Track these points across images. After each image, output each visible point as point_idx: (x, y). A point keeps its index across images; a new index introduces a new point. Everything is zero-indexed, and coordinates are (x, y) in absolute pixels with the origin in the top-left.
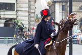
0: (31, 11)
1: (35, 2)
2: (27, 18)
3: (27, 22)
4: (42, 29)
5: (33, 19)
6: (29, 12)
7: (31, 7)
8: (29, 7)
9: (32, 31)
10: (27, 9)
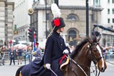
0: (9, 20)
1: (13, 10)
2: (4, 29)
3: (4, 34)
4: (53, 42)
5: (11, 30)
6: (5, 21)
7: (8, 15)
8: (6, 16)
9: (9, 44)
10: (3, 19)
